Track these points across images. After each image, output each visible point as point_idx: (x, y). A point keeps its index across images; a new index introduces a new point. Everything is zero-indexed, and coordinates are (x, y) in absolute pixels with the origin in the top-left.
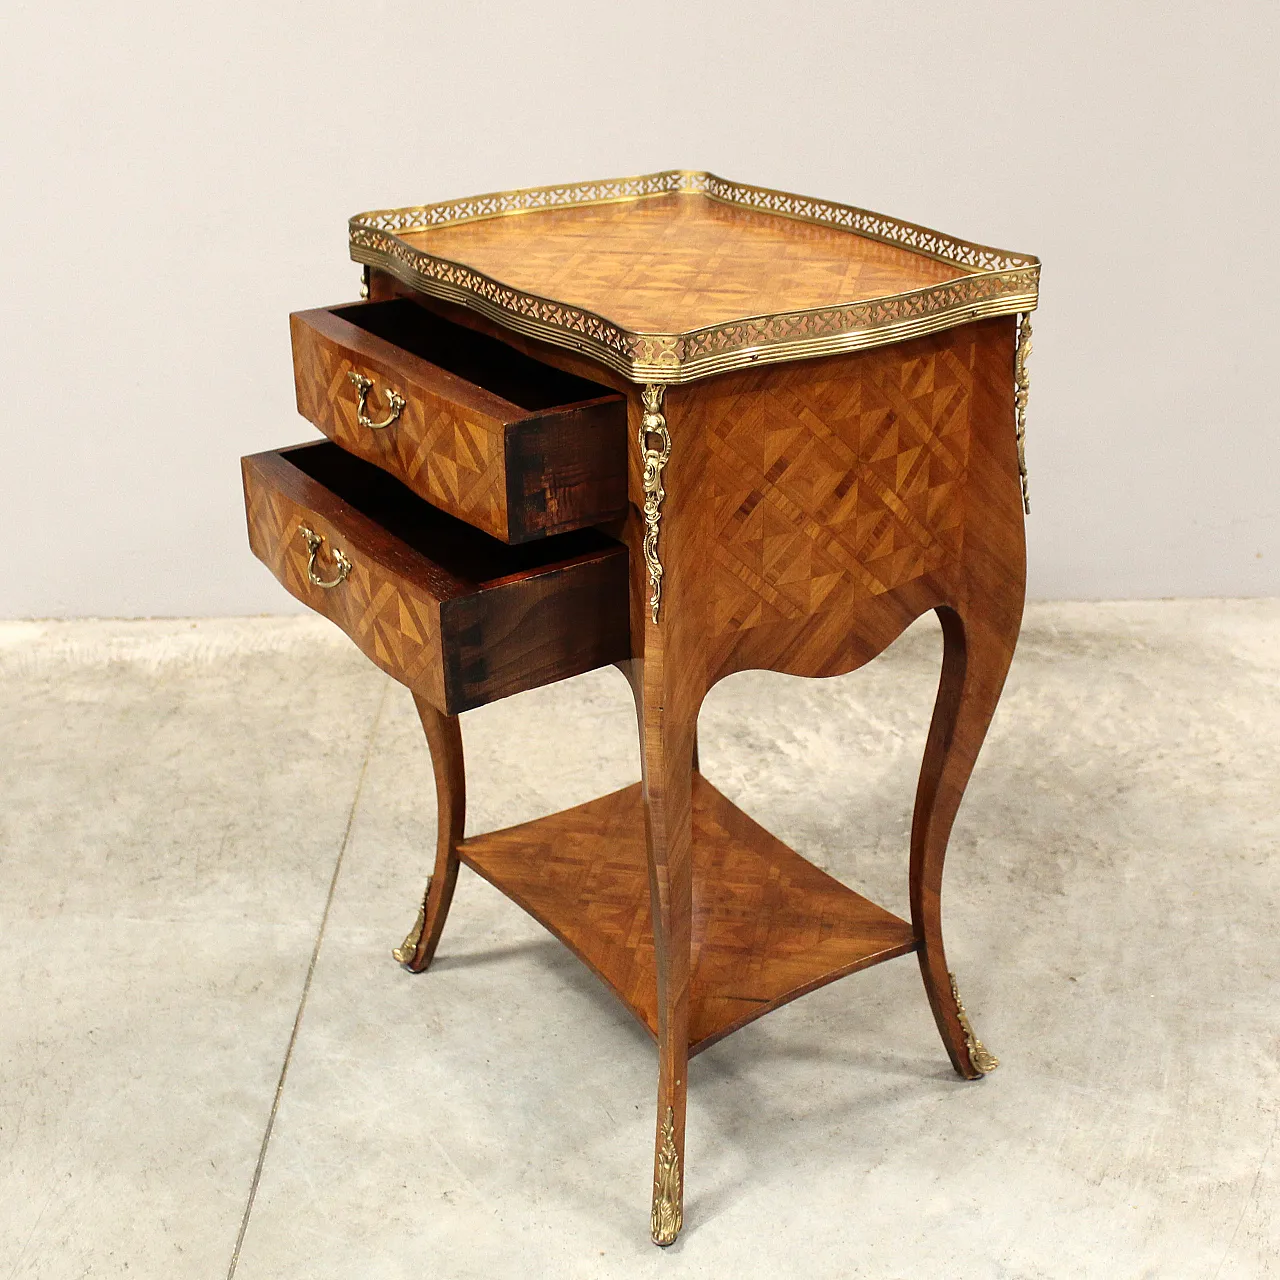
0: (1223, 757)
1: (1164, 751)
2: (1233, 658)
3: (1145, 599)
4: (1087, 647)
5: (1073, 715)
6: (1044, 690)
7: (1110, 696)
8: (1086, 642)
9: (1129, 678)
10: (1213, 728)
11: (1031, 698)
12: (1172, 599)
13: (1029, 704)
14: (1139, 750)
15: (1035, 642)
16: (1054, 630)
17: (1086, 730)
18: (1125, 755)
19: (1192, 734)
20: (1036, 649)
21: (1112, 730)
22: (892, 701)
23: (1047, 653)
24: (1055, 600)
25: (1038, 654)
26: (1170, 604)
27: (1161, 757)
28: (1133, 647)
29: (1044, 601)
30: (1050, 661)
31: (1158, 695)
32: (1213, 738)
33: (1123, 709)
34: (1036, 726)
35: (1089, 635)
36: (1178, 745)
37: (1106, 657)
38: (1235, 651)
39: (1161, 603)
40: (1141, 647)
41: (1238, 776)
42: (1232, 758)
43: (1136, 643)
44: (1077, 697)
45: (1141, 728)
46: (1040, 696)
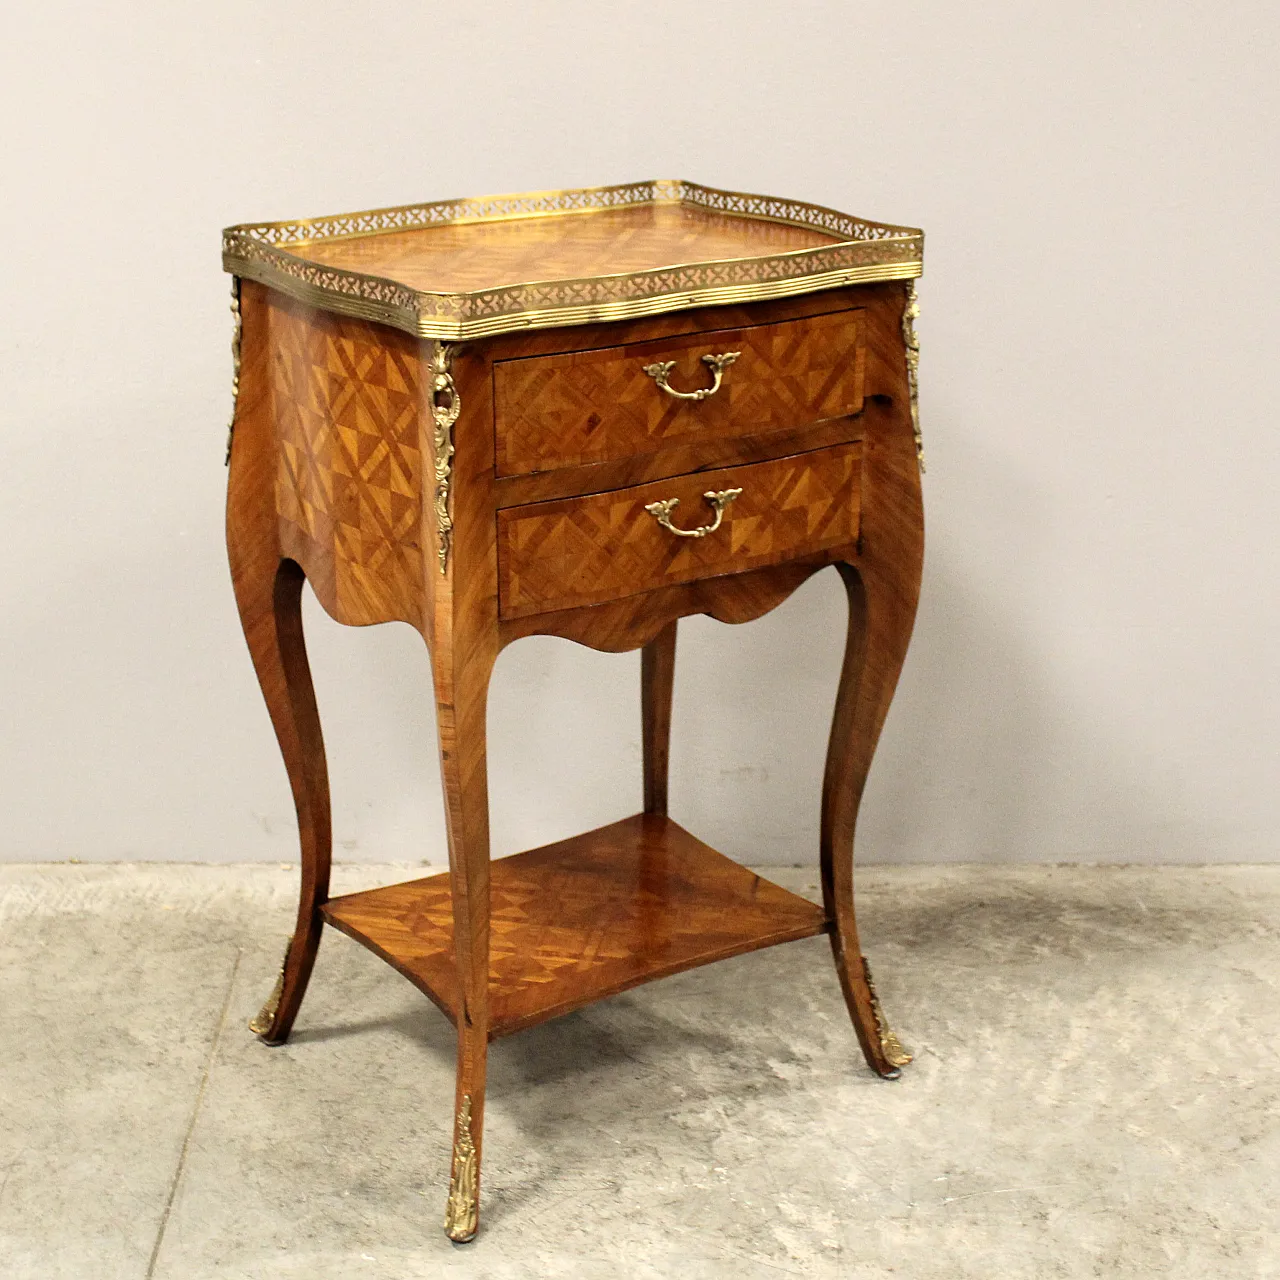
4: (1189, 931)
5: (1174, 1029)
6: (1132, 992)
7: (1224, 1002)
8: (1187, 925)
9: (1248, 977)
11: (1114, 1003)
13: (1112, 1012)
14: (1266, 1083)
15: (1117, 924)
16: (1143, 907)
17: (1193, 1051)
18: (1249, 1089)
20: (1119, 932)
21: (1229, 1052)
22: (924, 1005)
25: (1119, 939)
28: (1252, 931)
30: (1139, 950)
33: (1242, 1021)
34: (1125, 1045)
35: (1191, 914)
37: (1215, 946)
40: (1261, 931)
43: (1254, 925)
44: (1179, 1003)
45: (1269, 1048)
46: (1127, 1001)
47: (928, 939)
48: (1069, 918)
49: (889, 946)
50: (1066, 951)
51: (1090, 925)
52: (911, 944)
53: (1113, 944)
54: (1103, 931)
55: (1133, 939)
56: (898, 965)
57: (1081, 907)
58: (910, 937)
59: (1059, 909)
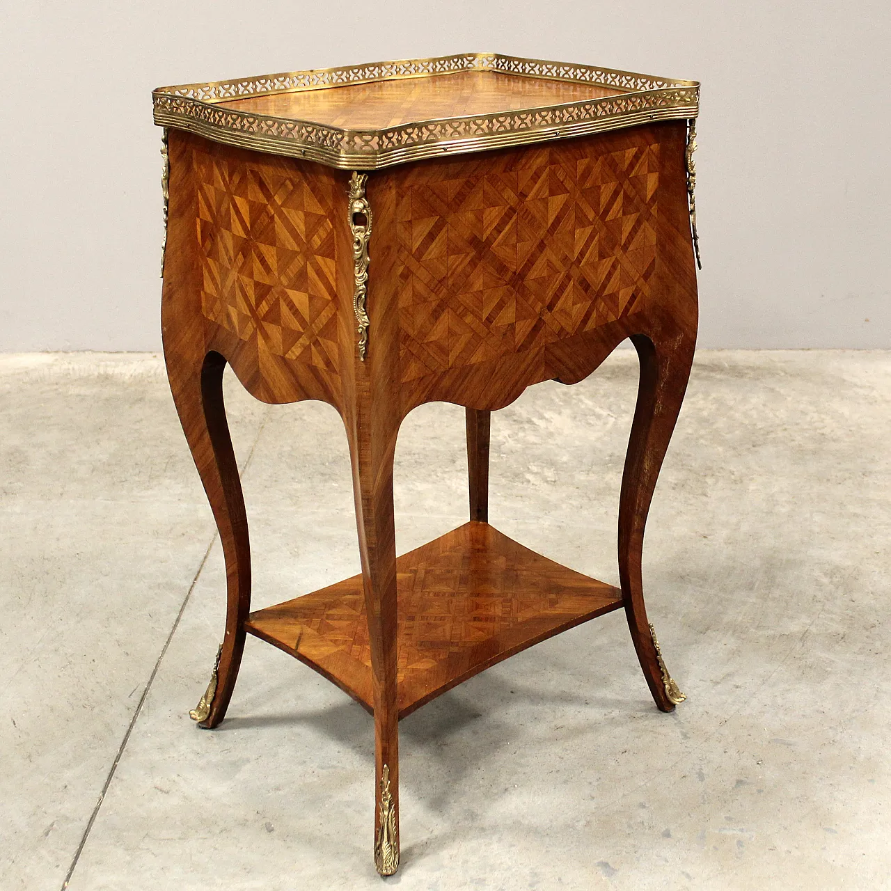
0: (827, 431)
1: (785, 426)
2: (844, 381)
3: (790, 350)
5: (731, 408)
6: (714, 395)
7: (757, 399)
9: (772, 390)
10: (823, 416)
11: (704, 399)
12: (809, 349)
13: (702, 402)
14: (771, 426)
15: (712, 371)
16: (726, 365)
17: (737, 415)
18: (760, 429)
19: (808, 419)
20: (712, 374)
21: (755, 416)
22: (612, 399)
24: (730, 349)
25: (712, 376)
26: (809, 352)
27: (785, 430)
28: (778, 374)
29: (722, 349)
30: (721, 380)
31: (789, 399)
32: (822, 421)
33: (764, 405)
34: (705, 413)
35: (748, 368)
36: (797, 424)
37: (758, 379)
38: (846, 377)
39: (801, 351)
40: (783, 374)
41: (834, 440)
42: (832, 431)
43: (780, 372)
44: (735, 399)
45: (775, 415)
46: (710, 398)
47: (617, 377)
49: (598, 379)
51: (698, 372)
52: (608, 378)
53: (707, 378)
55: (718, 377)
56: (601, 386)
58: (609, 376)
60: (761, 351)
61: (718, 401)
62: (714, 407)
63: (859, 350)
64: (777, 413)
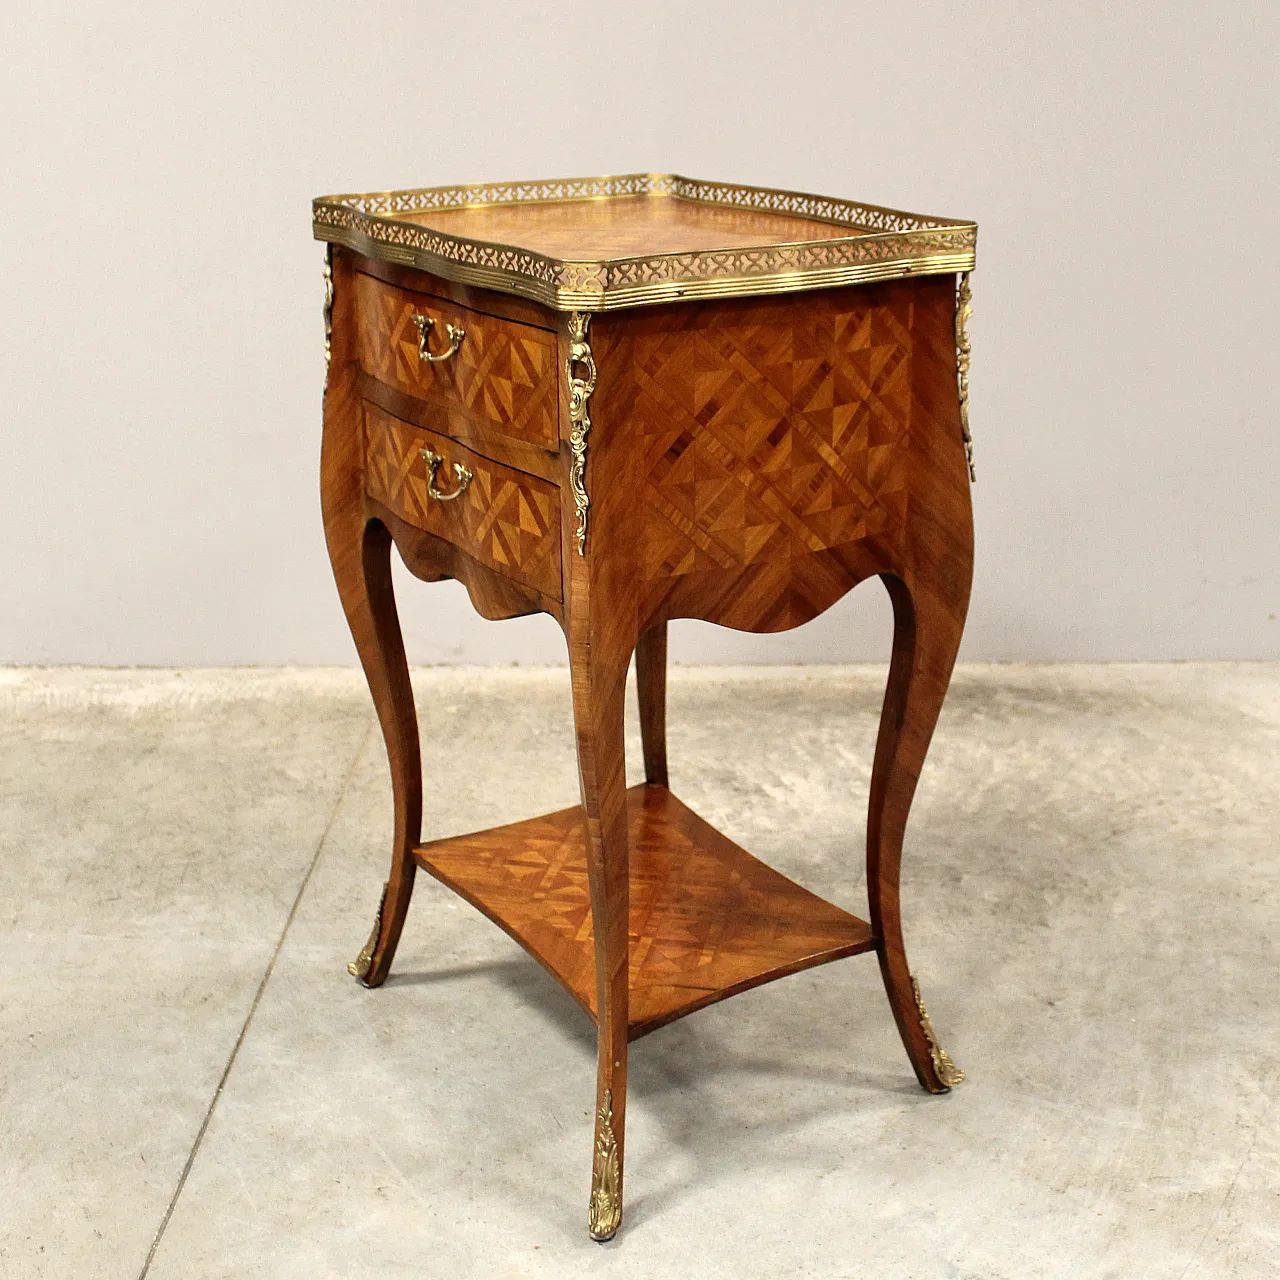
0: (1226, 804)
1: (1162, 798)
2: (1243, 715)
3: (1155, 661)
4: (1092, 705)
5: (1072, 765)
6: (1043, 742)
7: (1111, 749)
8: (1090, 700)
9: (1132, 732)
10: (1217, 778)
11: (1029, 750)
12: (1183, 661)
13: (1026, 755)
14: (1137, 797)
15: (1038, 700)
16: (1060, 690)
17: (1084, 779)
18: (1123, 802)
19: (1194, 783)
20: (1039, 705)
21: (1111, 779)
23: (1051, 709)
24: (1062, 662)
25: (1038, 709)
26: (1183, 667)
27: (1160, 803)
28: (1140, 704)
29: (1050, 662)
30: (1052, 716)
31: (1162, 748)
32: (1217, 786)
33: (1124, 760)
34: (1033, 775)
35: (1094, 693)
36: (1178, 793)
37: (1110, 714)
38: (1246, 709)
39: (1172, 666)
40: (1147, 704)
41: (1240, 822)
42: (1235, 805)
44: (1077, 749)
45: (1142, 777)
46: (1039, 748)
48: (1001, 697)
50: (997, 717)
51: (1017, 701)
53: (1033, 712)
54: (1026, 705)
55: (1048, 710)
57: (1010, 689)
59: (995, 691)
60: (1110, 666)
61: (1052, 753)
62: (1044, 764)
63: (1260, 661)
64: (1145, 774)
